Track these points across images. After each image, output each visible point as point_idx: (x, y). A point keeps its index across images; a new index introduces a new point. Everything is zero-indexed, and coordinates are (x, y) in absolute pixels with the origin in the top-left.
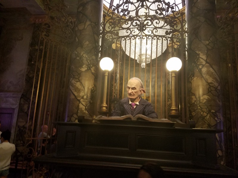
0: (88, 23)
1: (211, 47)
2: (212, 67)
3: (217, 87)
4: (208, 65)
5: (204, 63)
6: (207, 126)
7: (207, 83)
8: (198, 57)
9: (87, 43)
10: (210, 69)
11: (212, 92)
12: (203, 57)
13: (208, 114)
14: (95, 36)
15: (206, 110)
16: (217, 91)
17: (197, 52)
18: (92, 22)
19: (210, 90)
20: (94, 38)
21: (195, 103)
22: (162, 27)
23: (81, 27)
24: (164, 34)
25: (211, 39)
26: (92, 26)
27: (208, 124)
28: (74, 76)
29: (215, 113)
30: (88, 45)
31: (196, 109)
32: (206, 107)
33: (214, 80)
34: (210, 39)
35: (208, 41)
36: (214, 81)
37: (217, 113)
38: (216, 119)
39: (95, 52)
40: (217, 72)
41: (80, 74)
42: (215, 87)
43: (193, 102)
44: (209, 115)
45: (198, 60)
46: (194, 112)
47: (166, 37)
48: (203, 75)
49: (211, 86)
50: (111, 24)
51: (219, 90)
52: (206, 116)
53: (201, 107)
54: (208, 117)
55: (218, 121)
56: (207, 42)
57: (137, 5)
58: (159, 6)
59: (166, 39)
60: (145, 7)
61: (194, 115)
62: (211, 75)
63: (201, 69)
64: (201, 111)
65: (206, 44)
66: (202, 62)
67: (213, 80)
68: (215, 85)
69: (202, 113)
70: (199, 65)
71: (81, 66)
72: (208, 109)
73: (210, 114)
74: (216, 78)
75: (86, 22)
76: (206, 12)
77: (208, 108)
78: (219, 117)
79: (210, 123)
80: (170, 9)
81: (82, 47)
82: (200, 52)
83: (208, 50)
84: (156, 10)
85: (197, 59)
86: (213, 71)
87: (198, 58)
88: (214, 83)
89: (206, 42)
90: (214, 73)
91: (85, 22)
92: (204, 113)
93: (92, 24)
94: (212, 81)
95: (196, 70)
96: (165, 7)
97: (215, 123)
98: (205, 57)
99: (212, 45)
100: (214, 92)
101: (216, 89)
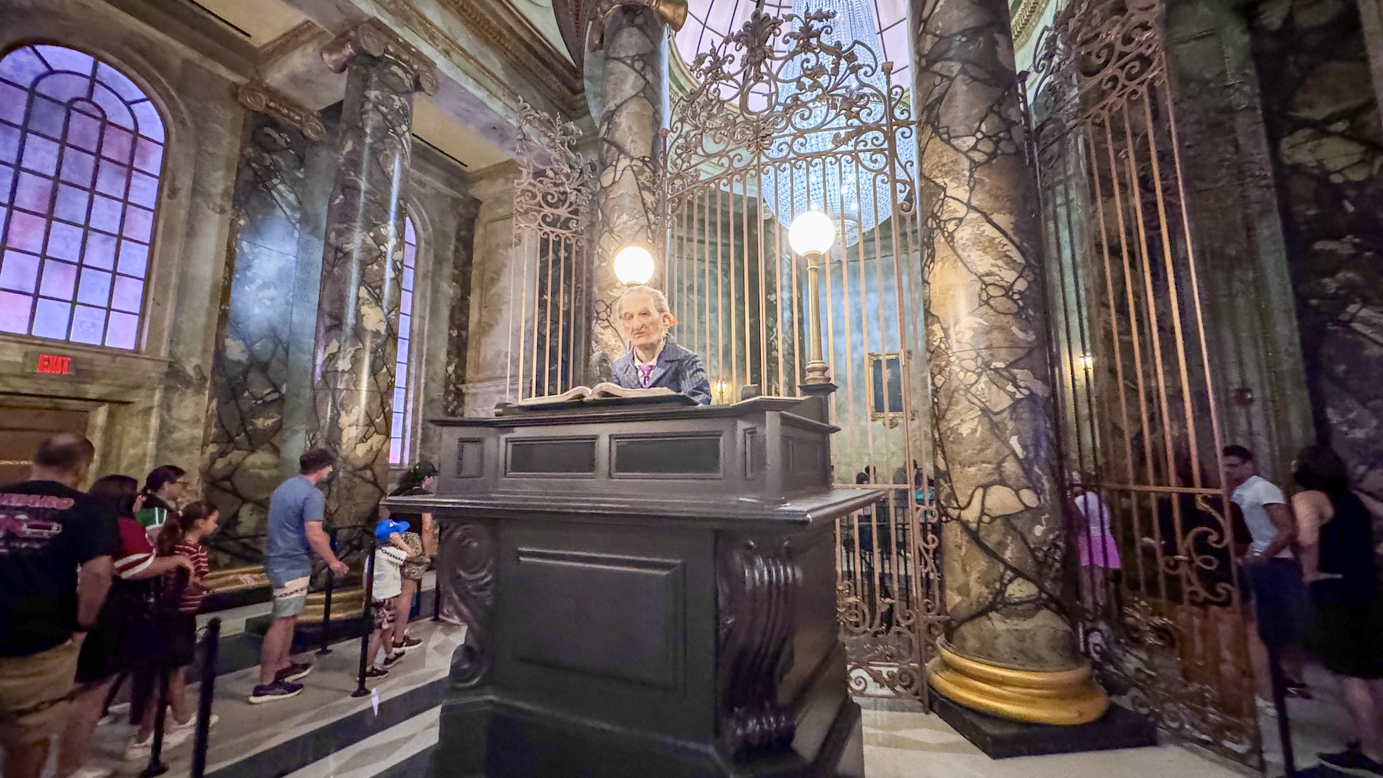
0: (624, 162)
1: (984, 153)
2: (990, 221)
3: (1013, 284)
4: (978, 215)
5: (962, 211)
6: (980, 413)
7: (976, 274)
8: (942, 196)
9: (625, 217)
10: (982, 229)
11: (992, 302)
12: (957, 190)
13: (980, 375)
15: (973, 363)
16: (1011, 298)
17: (939, 181)
18: (632, 159)
19: (984, 297)
20: (643, 199)
21: (943, 346)
22: (823, 124)
23: (606, 179)
24: (830, 146)
25: (983, 128)
26: (635, 168)
27: (981, 410)
28: (598, 313)
29: (1005, 369)
30: (625, 223)
31: (943, 364)
32: (974, 354)
33: (1000, 263)
34: (978, 130)
35: (974, 135)
36: (998, 266)
37: (1016, 371)
38: (1010, 388)
39: (648, 238)
40: (1010, 233)
42: (1002, 287)
43: (936, 344)
44: (984, 378)
45: (942, 205)
46: (939, 376)
47: (834, 155)
48: (960, 252)
49: (987, 285)
50: (679, 151)
51: (1020, 293)
52: (972, 385)
53: (958, 358)
54: (981, 385)
55: (1019, 396)
56: (971, 141)
57: (741, 78)
58: (805, 65)
59: (836, 158)
60: (766, 78)
61: (941, 382)
62: (987, 246)
63: (951, 234)
64: (958, 369)
65: (966, 149)
66: (955, 211)
67: (994, 262)
68: (1002, 280)
69: (961, 375)
70: (945, 221)
72: (980, 361)
73: (988, 375)
74: (1007, 256)
75: (617, 162)
76: (964, 39)
77: (979, 355)
78: (1022, 384)
79: (987, 404)
80: (844, 64)
82: (947, 180)
83: (975, 165)
84: (798, 80)
85: (940, 202)
86: (996, 233)
87: (943, 200)
88: (999, 273)
89: (965, 142)
90: (997, 240)
91: (614, 163)
92: (969, 374)
93: (633, 163)
94: (993, 265)
95: (940, 240)
96: (827, 60)
97: (1006, 402)
98: (963, 193)
99: (987, 146)
100: (1001, 303)
101: (1008, 291)
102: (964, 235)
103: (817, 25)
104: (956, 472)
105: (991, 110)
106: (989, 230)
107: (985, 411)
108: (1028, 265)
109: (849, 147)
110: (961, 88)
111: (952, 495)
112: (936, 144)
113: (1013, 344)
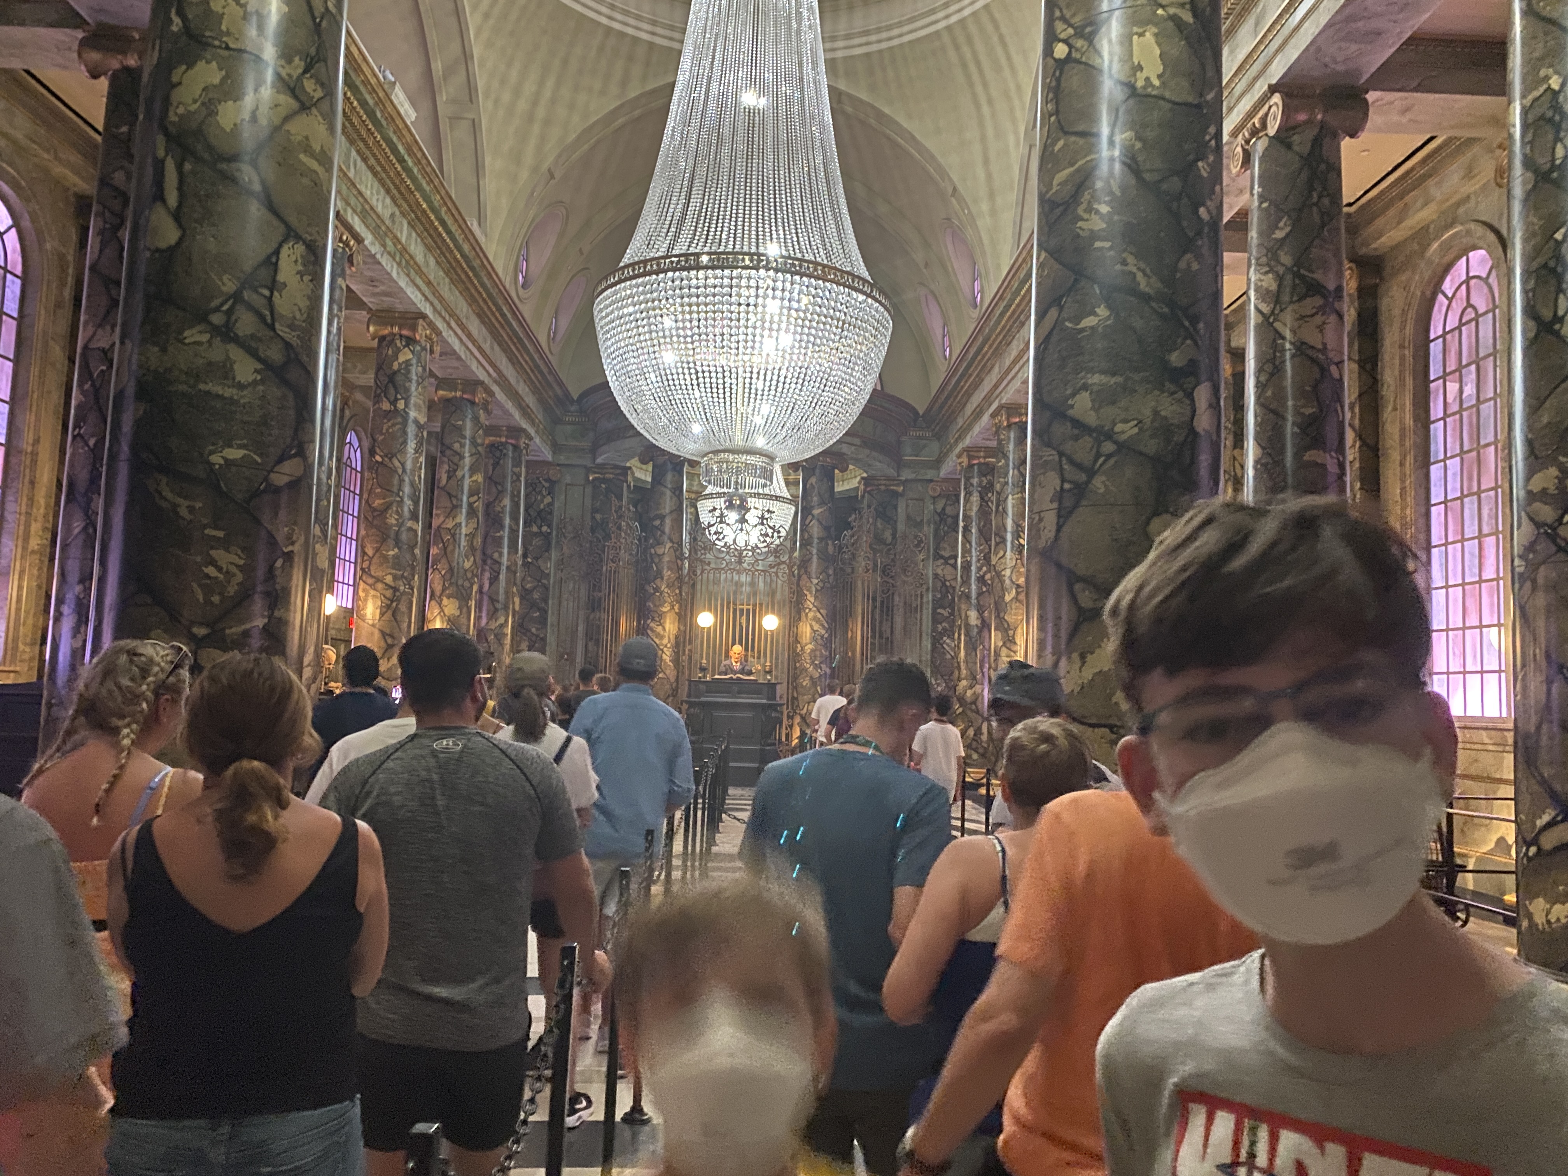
1: (820, 586)
2: (819, 611)
3: (824, 634)
5: (811, 605)
7: (814, 629)
10: (816, 614)
11: (817, 640)
12: (810, 600)
14: (679, 562)
16: (823, 639)
23: (660, 551)
25: (822, 577)
35: (820, 579)
36: (820, 627)
40: (825, 616)
41: (660, 616)
42: (820, 635)
45: (805, 601)
48: (809, 620)
49: (816, 634)
51: (826, 638)
57: (734, 528)
62: (817, 620)
63: (807, 613)
65: (815, 583)
66: (809, 605)
68: (821, 632)
70: (805, 607)
71: (662, 605)
74: (823, 625)
80: (776, 534)
81: (662, 578)
83: (817, 591)
88: (820, 630)
89: (816, 580)
90: (820, 618)
94: (818, 627)
95: (803, 615)
96: (770, 531)
97: (818, 675)
98: (812, 600)
99: (821, 584)
100: (820, 641)
101: (822, 637)
102: (811, 615)
103: (767, 515)
104: (800, 698)
105: (823, 571)
106: (819, 616)
107: (811, 678)
108: (830, 628)
109: (774, 570)
110: (815, 559)
111: (798, 706)
112: (804, 577)
113: (822, 655)
